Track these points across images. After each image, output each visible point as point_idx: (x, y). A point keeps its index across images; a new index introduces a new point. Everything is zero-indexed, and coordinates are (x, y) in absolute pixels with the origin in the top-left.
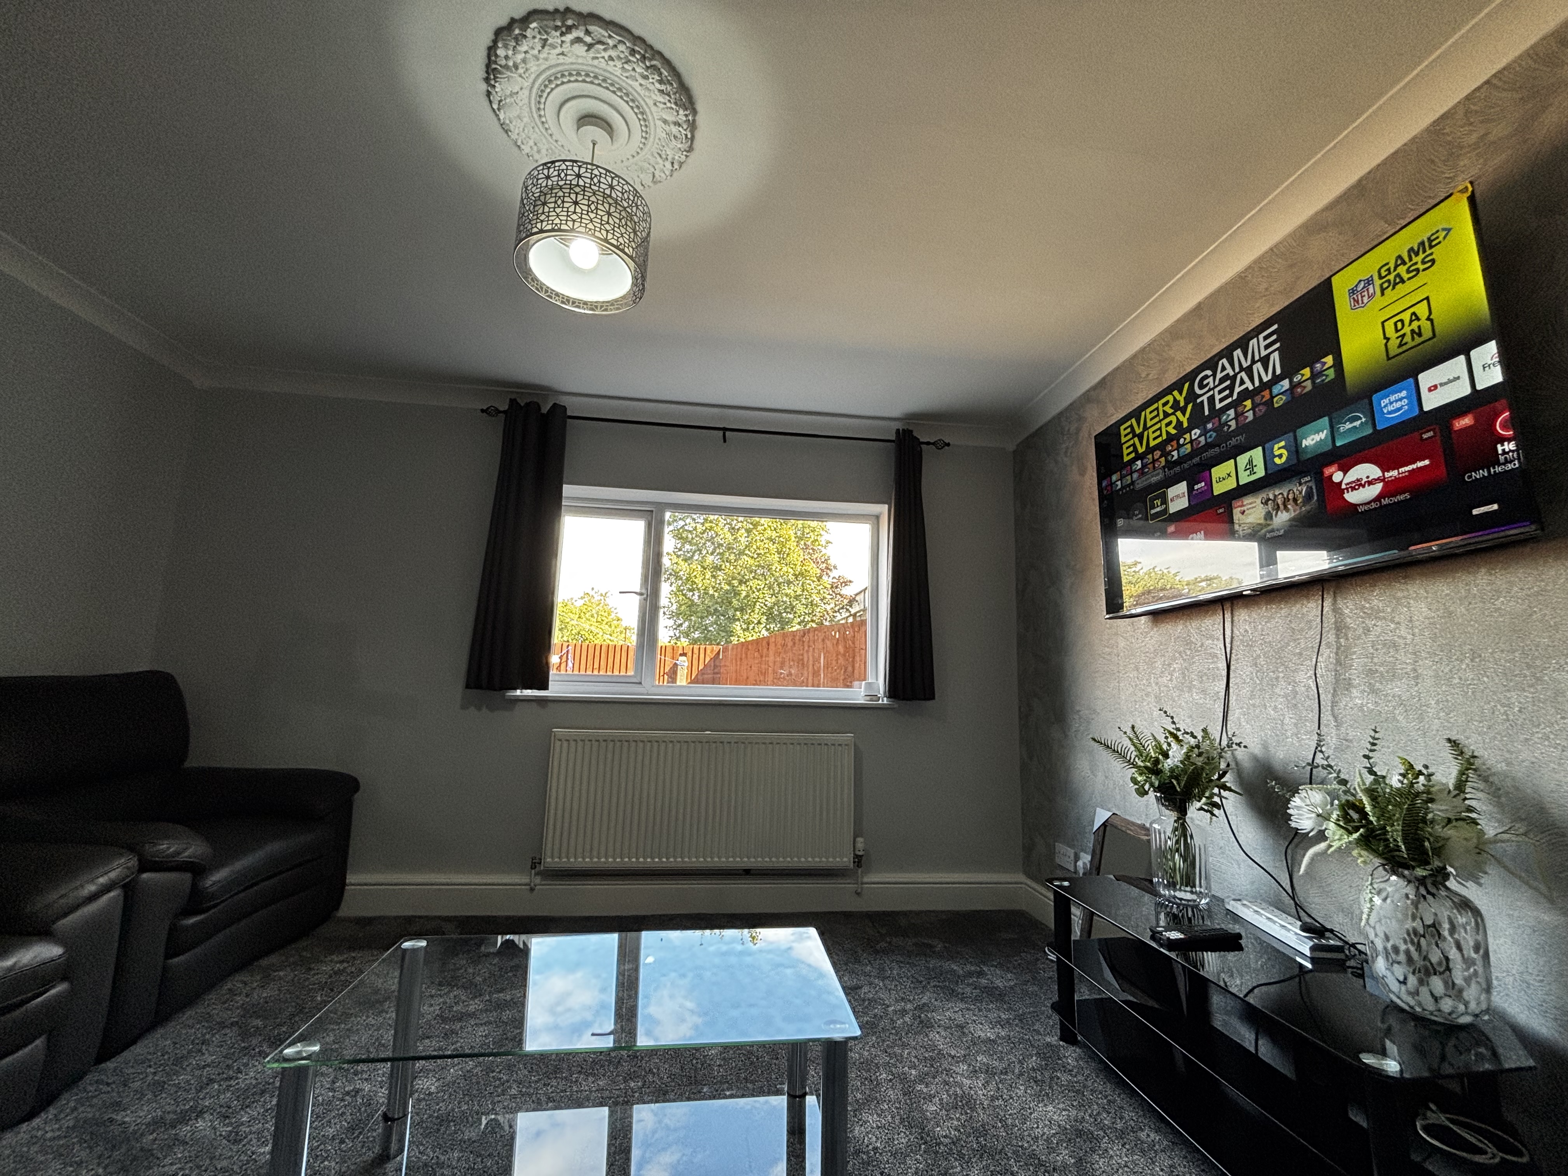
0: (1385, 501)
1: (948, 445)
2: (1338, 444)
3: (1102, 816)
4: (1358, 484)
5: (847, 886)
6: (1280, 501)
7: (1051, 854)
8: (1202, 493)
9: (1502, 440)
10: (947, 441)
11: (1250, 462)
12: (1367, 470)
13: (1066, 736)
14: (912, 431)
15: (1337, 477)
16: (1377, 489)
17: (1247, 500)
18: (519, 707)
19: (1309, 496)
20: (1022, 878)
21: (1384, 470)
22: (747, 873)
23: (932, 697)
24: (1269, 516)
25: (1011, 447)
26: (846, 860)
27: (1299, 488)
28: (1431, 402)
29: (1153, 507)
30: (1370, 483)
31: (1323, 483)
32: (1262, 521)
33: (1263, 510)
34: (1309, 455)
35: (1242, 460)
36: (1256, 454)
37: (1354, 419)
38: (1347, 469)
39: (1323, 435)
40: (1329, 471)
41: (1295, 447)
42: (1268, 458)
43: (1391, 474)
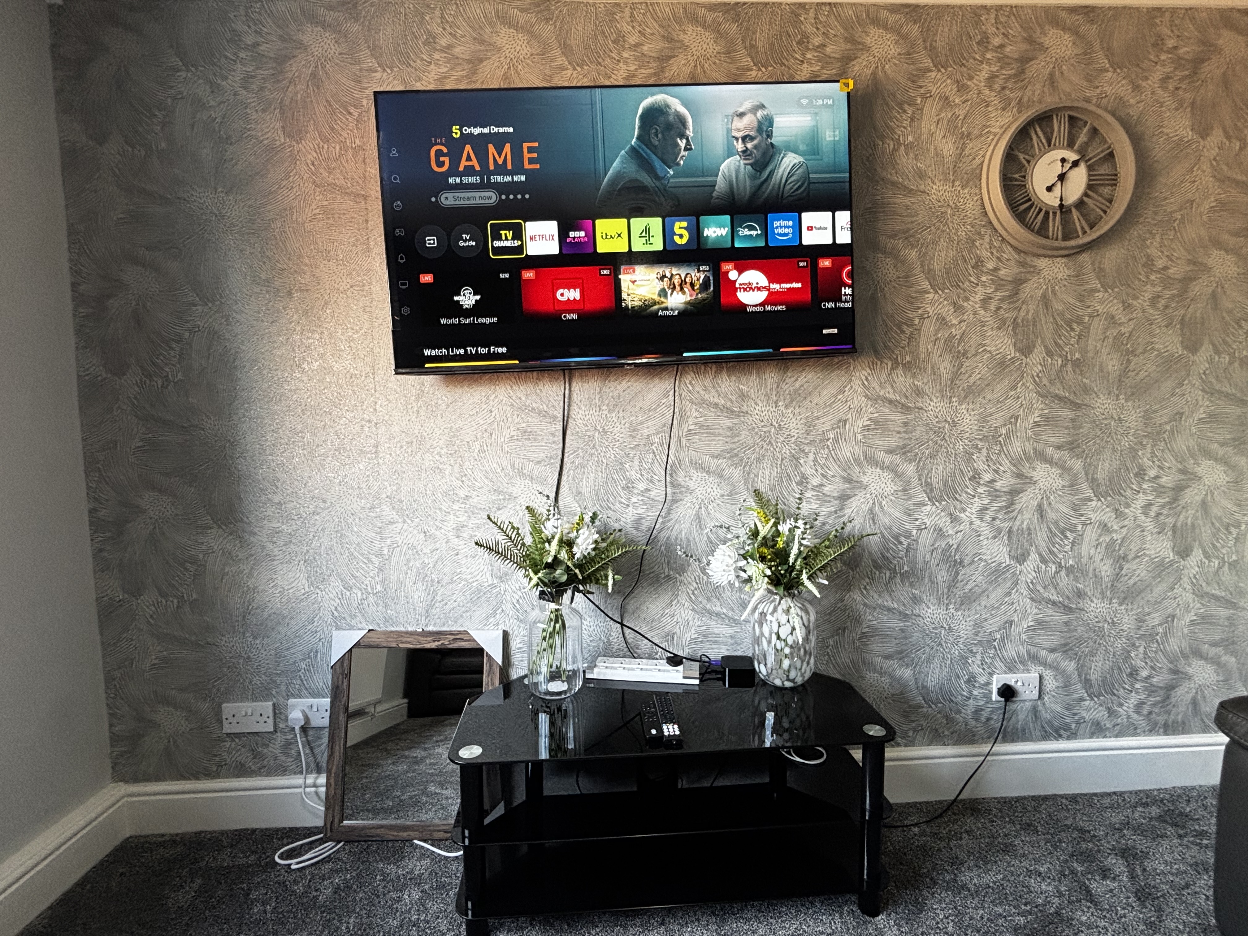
0: (768, 308)
2: (737, 245)
4: (748, 287)
8: (577, 244)
11: (646, 231)
12: (755, 277)
15: (733, 275)
16: (762, 296)
17: (639, 270)
21: (771, 281)
28: (809, 239)
30: (758, 289)
31: (719, 277)
32: (656, 297)
33: (658, 286)
34: (710, 246)
35: (638, 224)
36: (655, 224)
37: (752, 228)
38: (741, 270)
39: (724, 231)
40: (726, 267)
41: (696, 232)
42: (667, 233)
43: (775, 287)
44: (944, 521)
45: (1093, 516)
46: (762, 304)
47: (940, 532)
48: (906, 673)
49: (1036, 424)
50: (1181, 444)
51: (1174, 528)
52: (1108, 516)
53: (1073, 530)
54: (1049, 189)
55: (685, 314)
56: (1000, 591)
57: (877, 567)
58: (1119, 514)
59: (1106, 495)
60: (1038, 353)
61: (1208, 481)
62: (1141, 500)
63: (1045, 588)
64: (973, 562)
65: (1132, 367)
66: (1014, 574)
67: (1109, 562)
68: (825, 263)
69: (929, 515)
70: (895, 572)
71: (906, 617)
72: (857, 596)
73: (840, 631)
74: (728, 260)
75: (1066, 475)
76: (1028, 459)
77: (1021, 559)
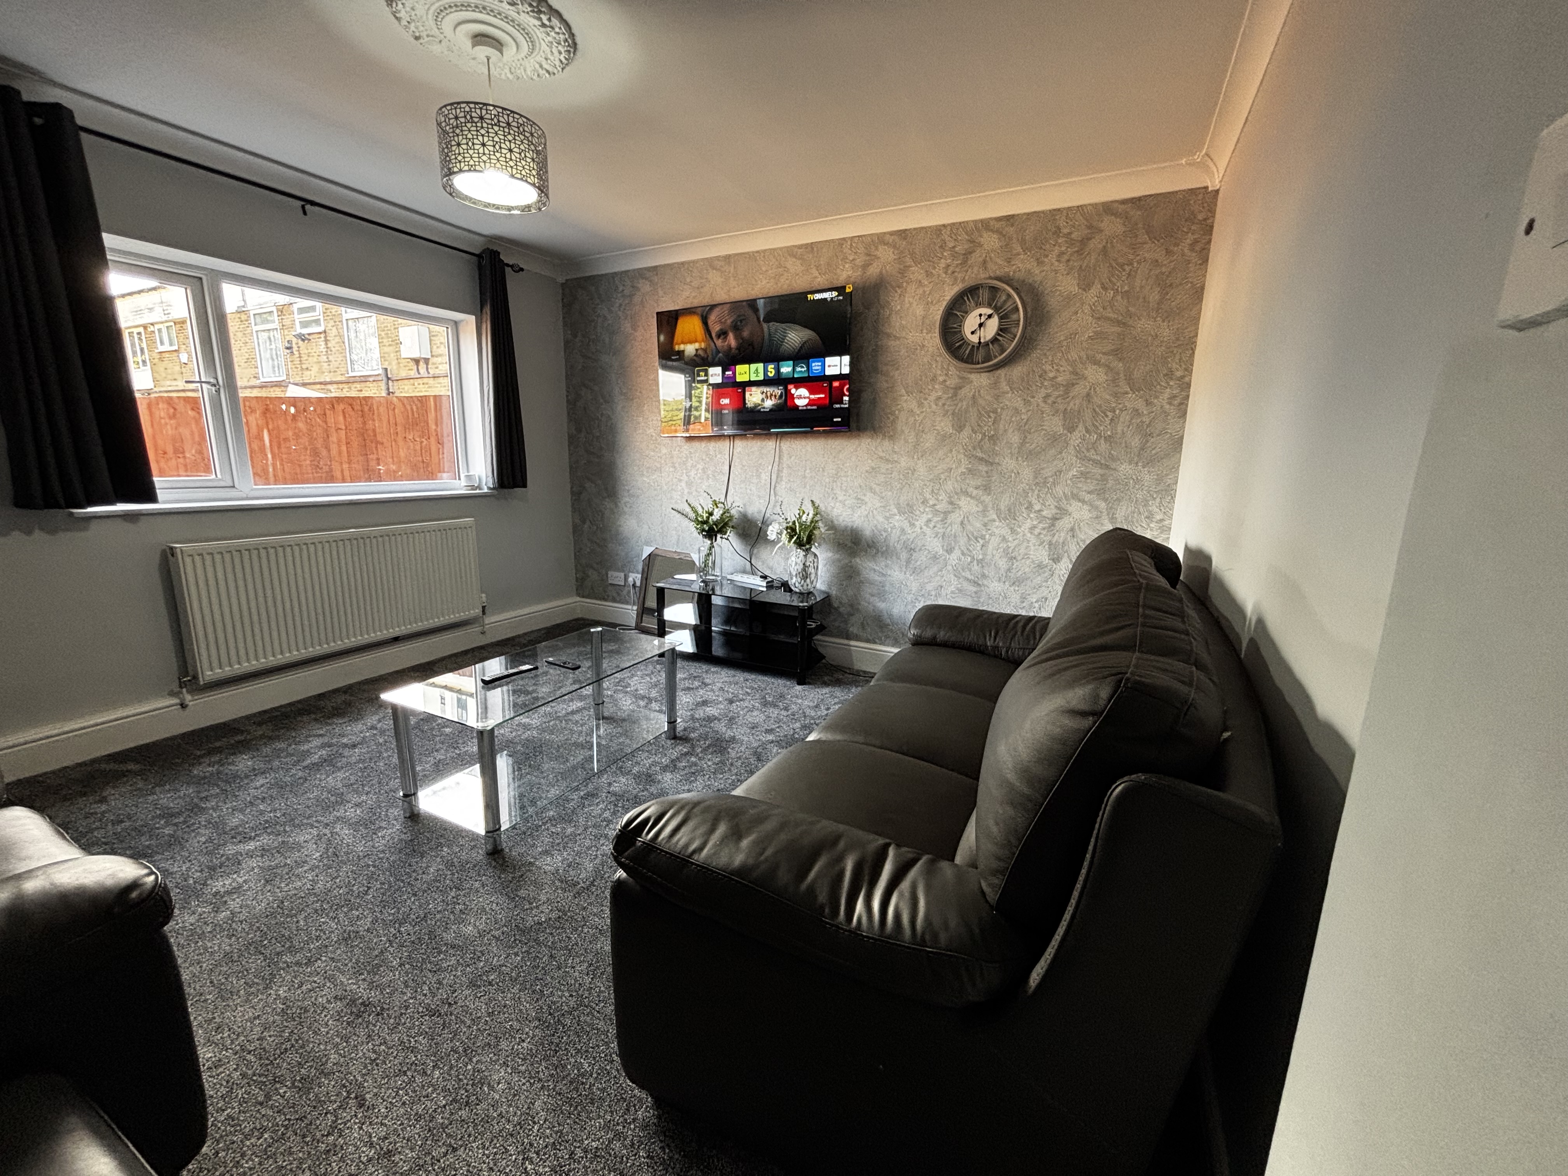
0: (809, 407)
1: (522, 270)
2: (796, 376)
3: (647, 551)
4: (800, 397)
5: (476, 629)
6: (769, 394)
7: (604, 579)
8: (729, 378)
9: (845, 395)
10: (522, 266)
11: (757, 370)
12: (803, 392)
13: (616, 506)
14: (499, 253)
15: (793, 391)
16: (806, 401)
17: (754, 389)
18: (94, 525)
19: (781, 396)
20: (578, 599)
21: (811, 393)
22: (396, 639)
23: (524, 485)
24: (763, 400)
25: (561, 280)
26: (478, 611)
27: (778, 391)
28: (829, 372)
29: (699, 375)
30: (805, 398)
31: (787, 392)
32: (760, 402)
33: (761, 397)
34: (783, 377)
35: (754, 366)
36: (760, 366)
37: (802, 367)
38: (797, 388)
39: (790, 369)
40: (790, 387)
41: (778, 370)
42: (766, 371)
43: (812, 397)
44: (906, 525)
45: (997, 531)
46: (806, 406)
47: (903, 530)
48: (882, 606)
49: (963, 473)
50: (1059, 490)
51: (1050, 543)
52: (1005, 531)
53: (983, 537)
54: (973, 333)
55: (773, 410)
56: (935, 569)
57: (868, 545)
58: (1013, 531)
59: (1005, 519)
60: (967, 431)
61: (1076, 515)
62: (1028, 524)
63: (963, 570)
64: (920, 550)
65: (1027, 440)
66: (945, 560)
67: (1005, 560)
68: (836, 384)
69: (898, 521)
70: (878, 550)
71: (884, 575)
72: (858, 560)
73: (850, 577)
74: (791, 383)
75: (980, 505)
76: (957, 494)
77: (950, 551)
